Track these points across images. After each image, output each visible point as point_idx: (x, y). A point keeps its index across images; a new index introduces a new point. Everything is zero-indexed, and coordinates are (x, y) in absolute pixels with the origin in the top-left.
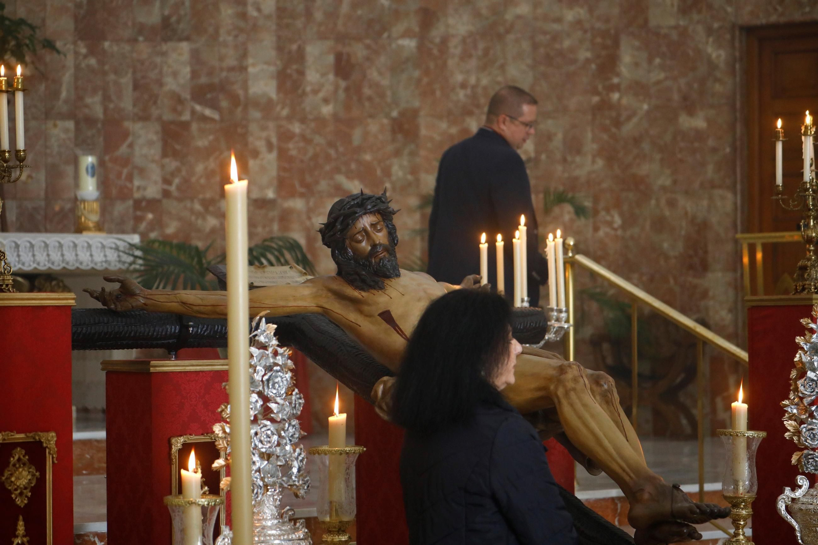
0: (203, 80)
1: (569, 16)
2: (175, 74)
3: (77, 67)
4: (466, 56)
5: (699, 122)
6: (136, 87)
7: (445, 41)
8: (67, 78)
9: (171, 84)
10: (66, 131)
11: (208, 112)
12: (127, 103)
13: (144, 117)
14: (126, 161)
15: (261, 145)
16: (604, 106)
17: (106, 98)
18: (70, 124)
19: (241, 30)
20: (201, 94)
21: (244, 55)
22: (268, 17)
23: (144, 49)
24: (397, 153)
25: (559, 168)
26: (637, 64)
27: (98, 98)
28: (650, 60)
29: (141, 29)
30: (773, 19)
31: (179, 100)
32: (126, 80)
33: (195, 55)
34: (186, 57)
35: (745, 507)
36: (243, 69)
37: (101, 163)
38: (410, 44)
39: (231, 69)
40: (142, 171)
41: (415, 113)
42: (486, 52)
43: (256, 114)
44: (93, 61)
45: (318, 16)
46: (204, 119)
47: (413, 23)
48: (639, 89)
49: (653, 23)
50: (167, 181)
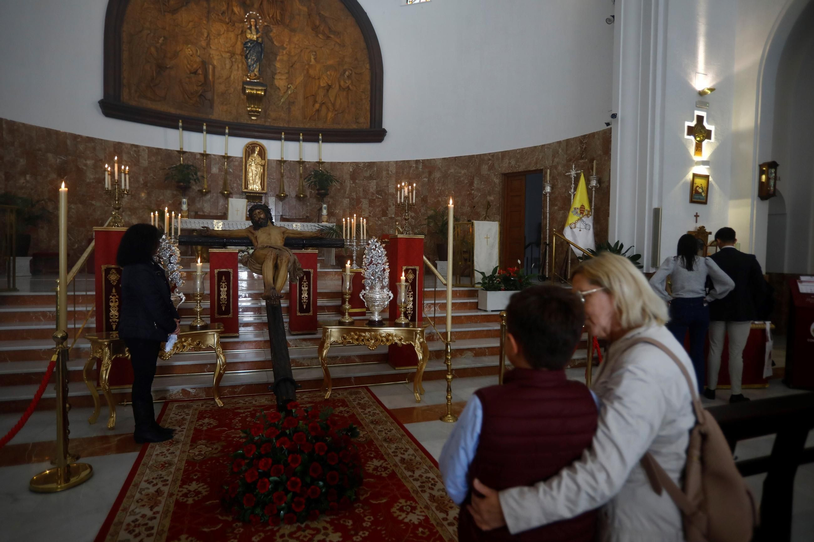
0: (379, 189)
1: (463, 172)
2: (372, 188)
3: (350, 186)
4: (439, 182)
5: (492, 198)
6: (363, 191)
7: (434, 179)
8: (348, 189)
9: (371, 190)
10: (347, 201)
11: (379, 197)
12: (361, 195)
13: (365, 198)
14: (361, 208)
15: (391, 204)
16: (470, 194)
17: (357, 193)
18: (348, 200)
19: (388, 177)
20: (378, 192)
21: (388, 183)
22: (394, 174)
23: (365, 182)
24: (423, 206)
25: (459, 210)
26: (478, 184)
27: (355, 194)
28: (481, 183)
29: (365, 177)
30: (510, 171)
31: (373, 194)
32: (361, 189)
33: (377, 183)
34: (375, 184)
35: (348, 295)
36: (388, 186)
37: (328, 206)
38: (426, 179)
39: (385, 186)
40: (364, 210)
41: (427, 196)
42: (443, 182)
43: (390, 197)
44: (354, 185)
45: (405, 173)
46: (379, 198)
47: (427, 175)
48: (478, 190)
49: (482, 173)
50: (369, 213)
